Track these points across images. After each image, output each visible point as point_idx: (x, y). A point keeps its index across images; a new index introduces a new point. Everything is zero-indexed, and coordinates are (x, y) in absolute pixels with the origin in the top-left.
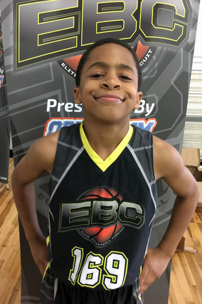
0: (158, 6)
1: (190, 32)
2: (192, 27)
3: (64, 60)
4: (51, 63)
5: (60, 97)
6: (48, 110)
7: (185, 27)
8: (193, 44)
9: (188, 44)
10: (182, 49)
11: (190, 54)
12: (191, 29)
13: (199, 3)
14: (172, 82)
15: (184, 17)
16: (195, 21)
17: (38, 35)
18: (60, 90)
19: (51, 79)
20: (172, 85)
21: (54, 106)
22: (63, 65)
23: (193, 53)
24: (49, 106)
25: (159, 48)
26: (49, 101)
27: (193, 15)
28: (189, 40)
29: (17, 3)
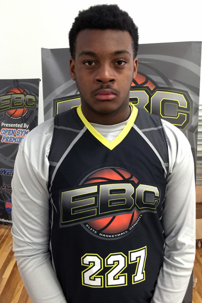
0: (164, 101)
1: (193, 118)
2: (195, 114)
7: (188, 115)
8: (196, 127)
9: (192, 127)
10: (187, 131)
11: (194, 134)
12: (193, 115)
13: (199, 96)
15: (186, 107)
16: (197, 110)
23: (197, 133)
27: (194, 105)
28: (192, 124)
29: (56, 101)
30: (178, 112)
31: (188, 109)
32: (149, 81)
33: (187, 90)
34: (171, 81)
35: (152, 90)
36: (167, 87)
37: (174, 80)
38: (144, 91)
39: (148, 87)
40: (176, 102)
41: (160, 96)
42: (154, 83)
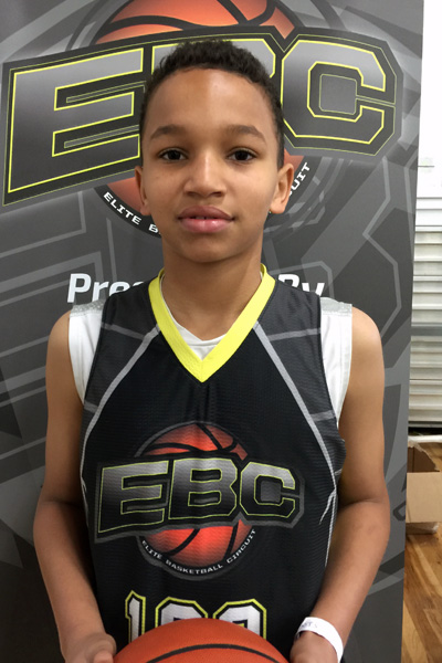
0: (319, 69)
1: (403, 121)
2: (408, 112)
3: (111, 185)
4: (80, 193)
5: (99, 269)
6: (71, 298)
7: (389, 112)
8: (414, 147)
9: (400, 148)
10: (385, 161)
11: (406, 169)
12: (403, 114)
13: (421, 57)
14: (366, 235)
15: (383, 90)
16: (414, 97)
17: (54, 133)
18: (99, 253)
19: (79, 227)
20: (367, 242)
21: (85, 288)
22: (107, 195)
23: (415, 166)
24: (73, 290)
25: (326, 160)
26: (74, 277)
27: (404, 86)
28: (400, 140)
29: (10, 68)
30: (359, 103)
31: (388, 95)
32: (277, 12)
33: (384, 39)
34: (339, 11)
35: (285, 37)
36: (327, 27)
37: (348, 9)
38: (263, 40)
39: (272, 29)
40: (354, 74)
41: (307, 54)
42: (291, 16)
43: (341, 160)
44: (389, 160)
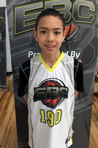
0: (81, 6)
4: (30, 34)
6: (29, 56)
7: (95, 16)
9: (97, 24)
15: (94, 11)
17: (24, 21)
18: (34, 47)
20: (89, 44)
21: (32, 54)
25: (82, 27)
26: (29, 52)
29: (14, 7)
30: (89, 14)
31: (95, 12)
40: (88, 7)
43: (85, 27)
44: (94, 26)
